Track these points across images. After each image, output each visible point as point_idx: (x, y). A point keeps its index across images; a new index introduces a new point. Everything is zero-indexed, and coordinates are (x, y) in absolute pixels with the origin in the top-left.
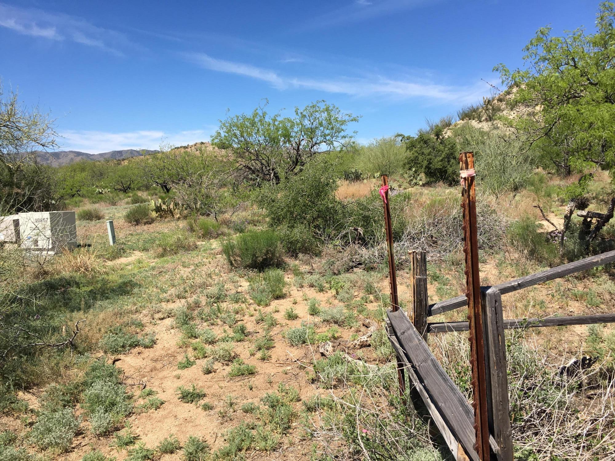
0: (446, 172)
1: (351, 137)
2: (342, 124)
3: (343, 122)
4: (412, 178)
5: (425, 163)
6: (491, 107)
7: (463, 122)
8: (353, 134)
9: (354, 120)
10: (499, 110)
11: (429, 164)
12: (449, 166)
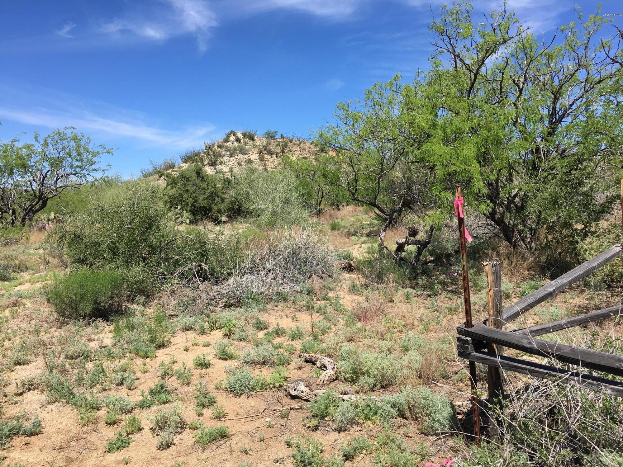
0: (210, 210)
1: (104, 171)
2: (93, 157)
3: (95, 154)
4: (178, 216)
5: (190, 201)
6: (212, 153)
7: (187, 165)
8: (107, 168)
9: (108, 152)
10: (220, 156)
11: (194, 202)
12: (214, 205)
